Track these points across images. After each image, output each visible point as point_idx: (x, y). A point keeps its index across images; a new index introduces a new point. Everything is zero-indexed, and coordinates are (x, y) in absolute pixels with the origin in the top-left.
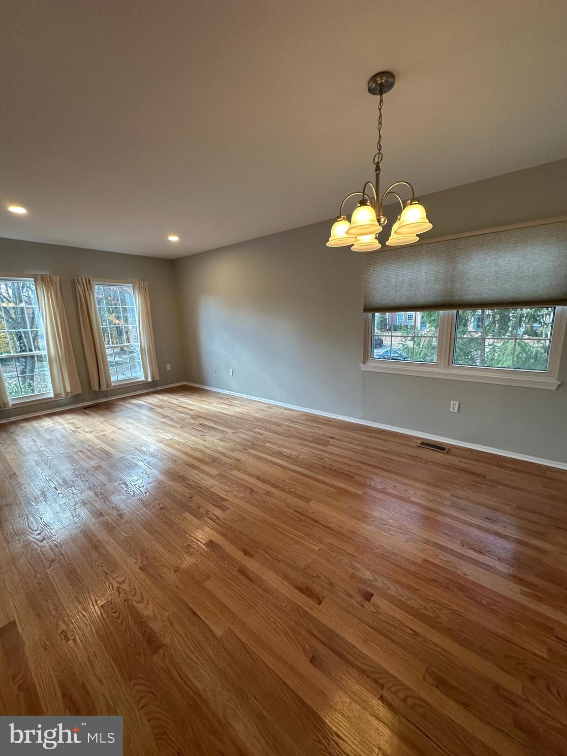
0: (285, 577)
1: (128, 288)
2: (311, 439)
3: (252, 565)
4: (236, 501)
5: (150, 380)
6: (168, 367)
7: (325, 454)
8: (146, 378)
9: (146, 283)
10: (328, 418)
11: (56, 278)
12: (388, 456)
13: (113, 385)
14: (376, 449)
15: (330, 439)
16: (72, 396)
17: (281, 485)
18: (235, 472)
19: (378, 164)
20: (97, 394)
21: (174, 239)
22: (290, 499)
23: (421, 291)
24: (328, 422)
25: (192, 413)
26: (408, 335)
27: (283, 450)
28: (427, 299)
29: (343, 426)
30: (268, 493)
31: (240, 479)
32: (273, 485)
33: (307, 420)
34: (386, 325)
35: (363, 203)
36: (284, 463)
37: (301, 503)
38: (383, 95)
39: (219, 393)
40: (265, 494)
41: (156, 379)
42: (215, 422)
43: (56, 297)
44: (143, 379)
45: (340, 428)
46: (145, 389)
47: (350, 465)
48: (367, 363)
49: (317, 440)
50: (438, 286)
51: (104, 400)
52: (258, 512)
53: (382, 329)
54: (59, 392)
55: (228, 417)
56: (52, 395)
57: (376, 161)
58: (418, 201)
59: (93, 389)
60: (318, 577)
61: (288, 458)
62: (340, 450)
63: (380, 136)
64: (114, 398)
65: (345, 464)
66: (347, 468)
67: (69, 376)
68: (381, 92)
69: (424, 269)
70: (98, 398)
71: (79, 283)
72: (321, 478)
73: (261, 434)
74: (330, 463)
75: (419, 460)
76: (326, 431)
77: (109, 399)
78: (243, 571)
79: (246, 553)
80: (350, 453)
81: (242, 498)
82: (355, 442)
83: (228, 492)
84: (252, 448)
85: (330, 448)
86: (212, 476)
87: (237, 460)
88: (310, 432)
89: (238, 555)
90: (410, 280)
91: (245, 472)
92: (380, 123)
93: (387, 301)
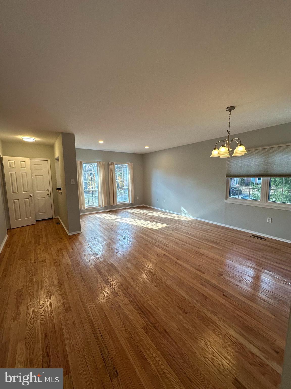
0: (192, 266)
1: (126, 166)
2: (201, 230)
3: (180, 262)
4: (172, 245)
5: (131, 202)
6: (138, 198)
7: (206, 235)
8: (130, 202)
9: (132, 163)
10: (209, 223)
11: (104, 163)
12: (235, 238)
13: (118, 203)
14: (230, 236)
15: (209, 231)
16: (104, 207)
17: (189, 243)
18: (170, 237)
19: (229, 132)
20: (112, 207)
21: (147, 147)
22: (192, 247)
23: (253, 169)
24: (208, 224)
25: (149, 216)
26: (255, 188)
27: (188, 232)
28: (256, 173)
29: (215, 226)
30: (184, 244)
31: (172, 239)
32: (185, 243)
33: (199, 223)
34: (244, 182)
35: (223, 146)
36: (189, 236)
37: (197, 249)
38: (231, 111)
39: (159, 210)
40: (183, 245)
41: (133, 202)
42: (159, 220)
43: (103, 169)
44: (128, 202)
45: (214, 227)
46: (128, 206)
47: (218, 240)
48: (228, 199)
49: (203, 230)
50: (260, 167)
51: (114, 209)
52: (180, 249)
53: (241, 185)
54: (100, 205)
55: (164, 219)
56: (98, 206)
57: (228, 131)
58: (242, 144)
59: (111, 205)
60: (203, 268)
61: (191, 235)
62: (214, 234)
63: (230, 124)
64: (117, 209)
65: (215, 239)
66: (216, 241)
67: (104, 199)
68: (230, 111)
69: (254, 160)
70: (112, 208)
71: (110, 165)
72: (204, 242)
73: (179, 226)
74: (209, 238)
75: (250, 241)
76: (208, 227)
77: (116, 209)
78: (176, 263)
79: (177, 259)
80: (218, 236)
81: (174, 245)
82: (220, 232)
83: (169, 243)
84: (176, 230)
85: (208, 233)
86: (162, 237)
87: (170, 234)
88: (200, 227)
89: (175, 259)
90: (248, 164)
91: (174, 238)
92: (230, 120)
93: (237, 173)
